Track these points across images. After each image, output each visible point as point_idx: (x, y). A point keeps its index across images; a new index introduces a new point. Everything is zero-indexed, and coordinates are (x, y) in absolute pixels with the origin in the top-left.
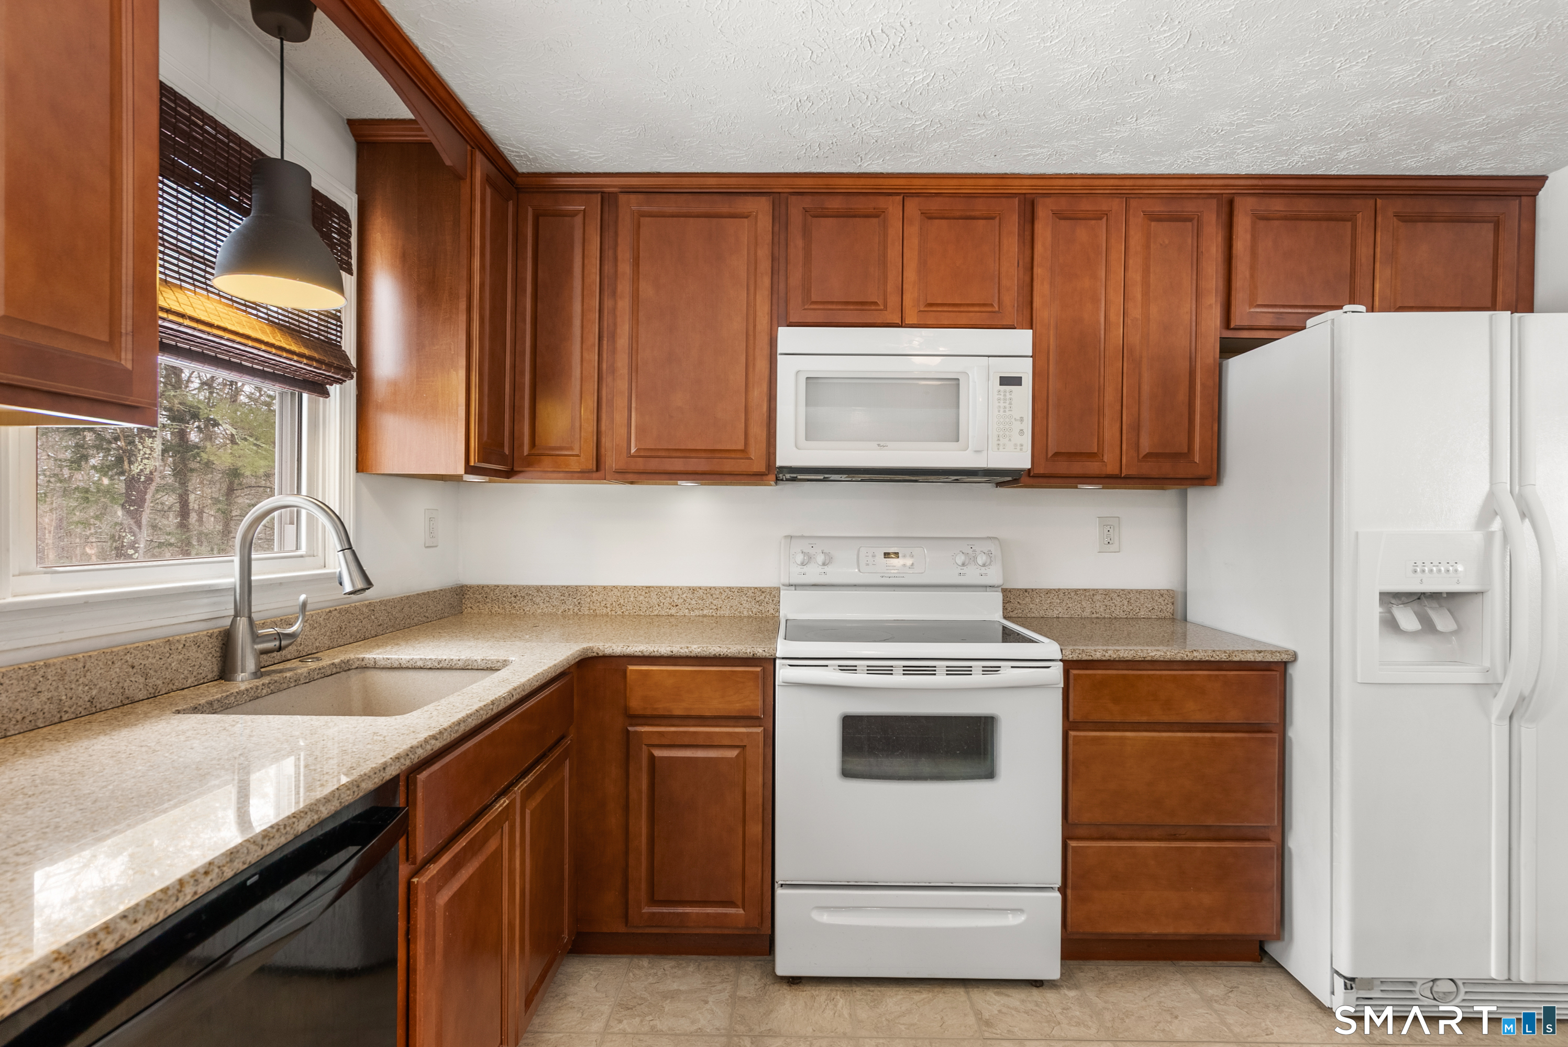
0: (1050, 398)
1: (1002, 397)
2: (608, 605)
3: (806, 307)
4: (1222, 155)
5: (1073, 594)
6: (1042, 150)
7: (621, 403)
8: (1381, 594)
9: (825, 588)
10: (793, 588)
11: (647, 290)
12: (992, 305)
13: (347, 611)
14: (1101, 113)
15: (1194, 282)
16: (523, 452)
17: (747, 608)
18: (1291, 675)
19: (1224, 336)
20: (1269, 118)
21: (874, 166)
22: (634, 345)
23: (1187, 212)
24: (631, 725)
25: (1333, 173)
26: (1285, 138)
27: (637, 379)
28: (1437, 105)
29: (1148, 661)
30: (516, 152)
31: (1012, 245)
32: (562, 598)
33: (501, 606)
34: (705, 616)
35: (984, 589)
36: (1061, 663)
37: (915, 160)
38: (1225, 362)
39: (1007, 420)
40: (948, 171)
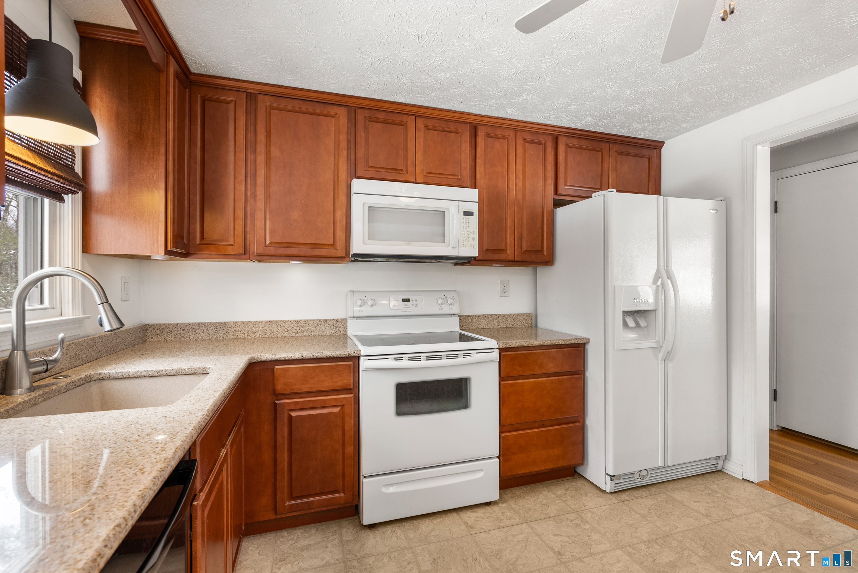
0: (484, 223)
1: (465, 221)
2: (245, 333)
3: (366, 169)
4: (556, 117)
5: (490, 317)
6: (483, 103)
7: (260, 215)
8: (623, 312)
9: (372, 318)
10: (355, 319)
11: (275, 152)
12: (458, 176)
13: (79, 344)
14: (513, 90)
15: (543, 172)
16: (196, 242)
17: (329, 330)
18: (587, 349)
19: (555, 198)
20: (578, 104)
21: (402, 99)
22: (268, 182)
23: (540, 140)
24: (277, 400)
25: (595, 130)
26: (581, 113)
27: (270, 202)
28: (637, 108)
29: (534, 346)
30: (194, 60)
31: (467, 147)
32: (216, 329)
33: (173, 336)
34: (305, 336)
35: (451, 316)
36: (498, 350)
37: (423, 99)
38: (555, 210)
39: (467, 233)
40: (437, 107)
